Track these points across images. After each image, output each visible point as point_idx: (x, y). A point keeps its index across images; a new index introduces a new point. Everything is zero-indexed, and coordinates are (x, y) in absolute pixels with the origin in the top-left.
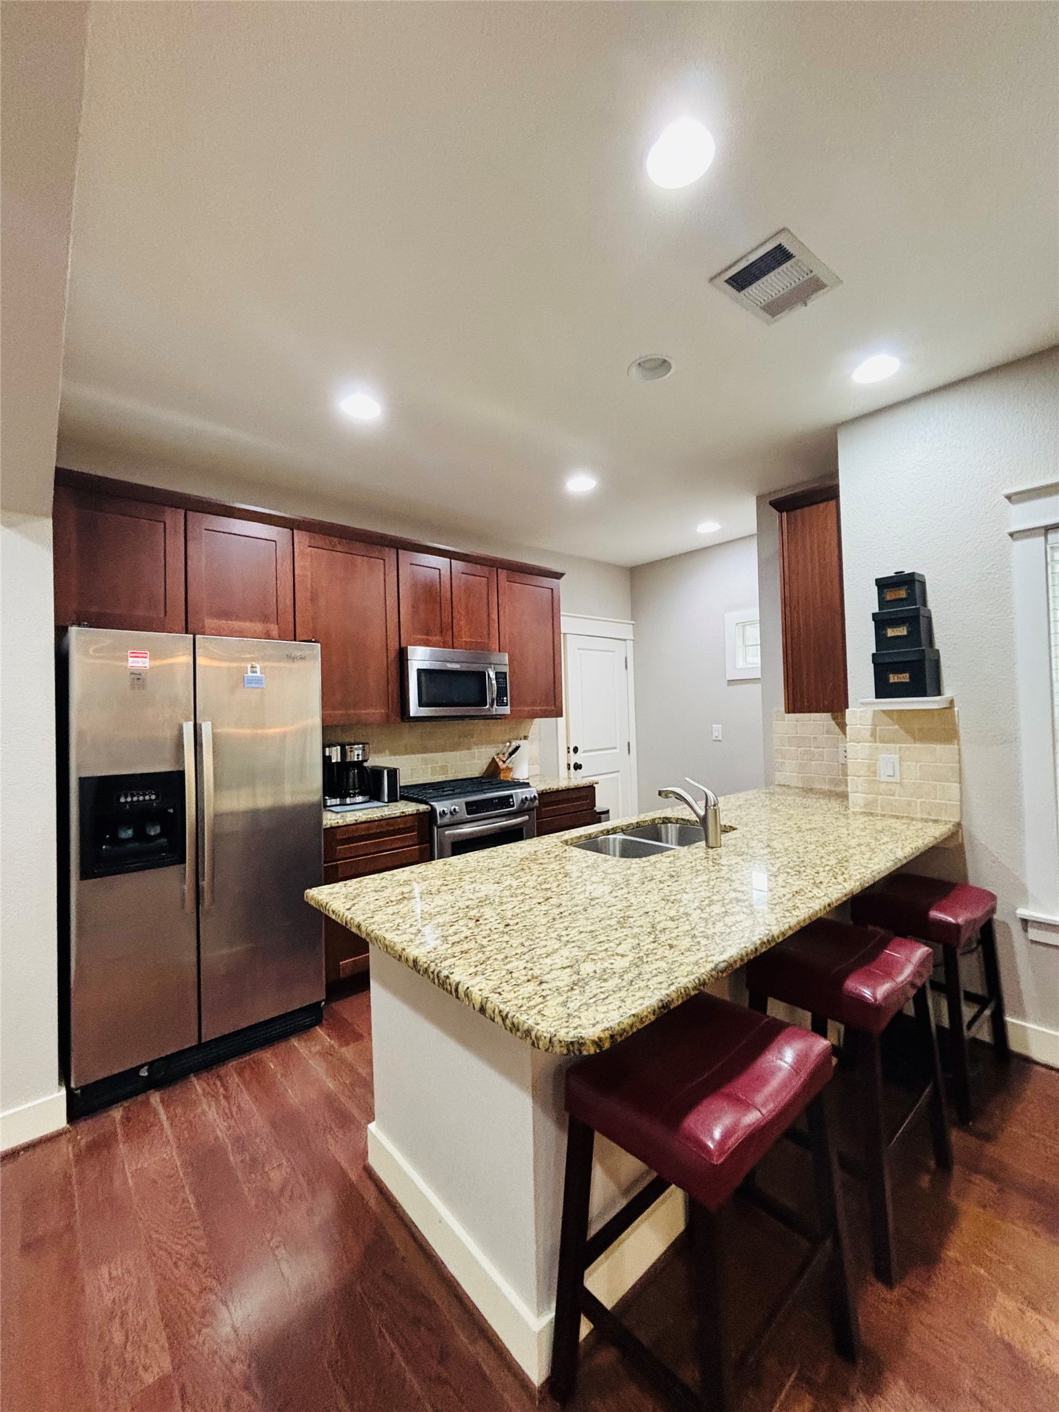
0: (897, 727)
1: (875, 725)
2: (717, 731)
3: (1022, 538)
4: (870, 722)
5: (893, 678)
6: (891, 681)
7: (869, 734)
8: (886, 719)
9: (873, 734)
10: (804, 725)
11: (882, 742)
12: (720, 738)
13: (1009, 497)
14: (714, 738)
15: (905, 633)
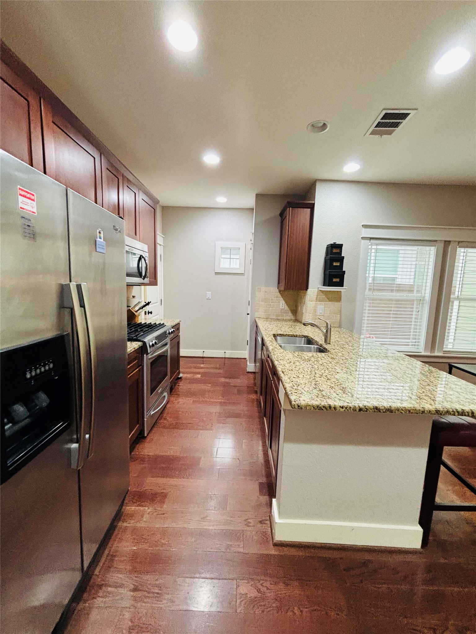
0: (324, 296)
1: (317, 295)
2: (209, 294)
3: (365, 240)
4: (316, 294)
5: (334, 280)
6: (334, 281)
7: (315, 298)
8: (321, 294)
9: (317, 299)
10: (268, 294)
11: (320, 301)
12: (210, 298)
13: (363, 226)
14: (207, 298)
15: (339, 265)
